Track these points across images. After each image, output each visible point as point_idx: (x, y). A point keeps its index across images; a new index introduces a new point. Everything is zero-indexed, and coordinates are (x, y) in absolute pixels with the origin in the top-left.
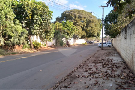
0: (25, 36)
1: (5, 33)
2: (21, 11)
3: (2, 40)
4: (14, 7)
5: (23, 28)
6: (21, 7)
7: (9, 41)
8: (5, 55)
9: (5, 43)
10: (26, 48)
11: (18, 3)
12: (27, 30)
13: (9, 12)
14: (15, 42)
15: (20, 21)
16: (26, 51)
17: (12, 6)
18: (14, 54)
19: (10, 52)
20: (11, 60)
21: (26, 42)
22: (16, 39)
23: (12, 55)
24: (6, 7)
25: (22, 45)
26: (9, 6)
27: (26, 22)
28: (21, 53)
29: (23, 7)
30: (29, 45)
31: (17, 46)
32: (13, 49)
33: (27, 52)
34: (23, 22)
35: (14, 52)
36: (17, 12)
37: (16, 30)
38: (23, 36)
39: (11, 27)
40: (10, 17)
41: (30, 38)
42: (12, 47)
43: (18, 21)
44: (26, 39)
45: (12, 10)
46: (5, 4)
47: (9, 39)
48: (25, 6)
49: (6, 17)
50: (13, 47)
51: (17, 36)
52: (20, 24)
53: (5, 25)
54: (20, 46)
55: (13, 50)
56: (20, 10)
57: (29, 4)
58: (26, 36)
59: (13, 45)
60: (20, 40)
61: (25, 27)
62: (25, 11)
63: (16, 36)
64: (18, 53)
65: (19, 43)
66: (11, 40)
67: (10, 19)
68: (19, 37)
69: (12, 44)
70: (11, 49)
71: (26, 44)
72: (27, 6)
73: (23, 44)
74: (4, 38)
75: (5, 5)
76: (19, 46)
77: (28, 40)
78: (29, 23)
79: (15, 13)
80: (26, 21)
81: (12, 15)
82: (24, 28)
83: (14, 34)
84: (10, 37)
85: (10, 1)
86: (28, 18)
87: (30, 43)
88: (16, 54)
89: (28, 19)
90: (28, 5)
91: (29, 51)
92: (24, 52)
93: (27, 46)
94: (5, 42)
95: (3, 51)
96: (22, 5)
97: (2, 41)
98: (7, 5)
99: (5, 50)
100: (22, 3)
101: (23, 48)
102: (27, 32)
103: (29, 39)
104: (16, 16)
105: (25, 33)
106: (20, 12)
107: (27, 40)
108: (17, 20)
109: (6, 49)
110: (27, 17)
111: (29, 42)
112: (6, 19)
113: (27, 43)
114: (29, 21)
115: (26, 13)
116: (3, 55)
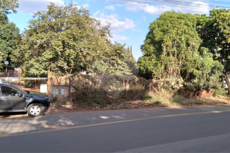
0: (218, 74)
1: (185, 71)
2: (212, 32)
3: (181, 80)
4: (201, 27)
5: (214, 60)
6: (211, 26)
7: (191, 82)
8: (184, 105)
9: (185, 86)
10: (220, 96)
11: (207, 20)
12: (222, 63)
13: (192, 36)
14: (201, 84)
15: (210, 48)
16: (219, 100)
17: (197, 25)
18: (199, 104)
19: (192, 100)
20: (194, 114)
21: (219, 85)
22: (202, 80)
23: (195, 106)
24: (188, 29)
25: (212, 90)
26: (193, 26)
27: (220, 49)
28: (211, 104)
29: (215, 24)
30: (226, 89)
31: (204, 92)
32: (198, 95)
33: (221, 103)
34: (215, 50)
35: (199, 101)
36: (204, 35)
37: (203, 66)
38: (215, 74)
39: (194, 61)
40: (194, 44)
41: (227, 77)
42: (195, 92)
43: (206, 50)
44: (221, 79)
45: (197, 32)
46: (186, 24)
47: (191, 79)
48: (221, 23)
49: (188, 45)
50: (197, 92)
51: (205, 75)
52: (210, 53)
53: (186, 57)
54: (210, 91)
55: (198, 97)
56: (210, 31)
57: (227, 18)
58: (221, 74)
59: (198, 90)
60: (208, 81)
61: (219, 59)
62: (219, 30)
63: (203, 74)
64: (206, 103)
65: (208, 87)
66: (195, 81)
67: (193, 47)
68: (208, 76)
69: (196, 87)
70: (194, 95)
71: (220, 88)
72: (223, 22)
73: (214, 87)
74: (183, 79)
75: (186, 27)
76: (208, 91)
77: (225, 82)
78: (227, 51)
79: (201, 37)
80: (220, 47)
81: (196, 41)
82: (217, 59)
83: (200, 72)
84: (192, 76)
85: (193, 19)
86: (224, 42)
87: (227, 87)
88: (202, 104)
89: (224, 44)
90: (223, 20)
91: (226, 102)
92: (216, 103)
93: (222, 91)
94: (185, 84)
95: (181, 97)
96: (215, 21)
97: (180, 82)
98: (188, 26)
99: (185, 97)
100: (214, 17)
101: (214, 95)
102: (223, 67)
103: (225, 80)
104: (203, 41)
105: (218, 69)
106: (210, 34)
107: (222, 81)
108: (205, 48)
109: (186, 95)
110: (222, 40)
111: (226, 85)
112: (187, 48)
113: (222, 87)
114: (226, 48)
115: (222, 34)
116: (182, 104)
